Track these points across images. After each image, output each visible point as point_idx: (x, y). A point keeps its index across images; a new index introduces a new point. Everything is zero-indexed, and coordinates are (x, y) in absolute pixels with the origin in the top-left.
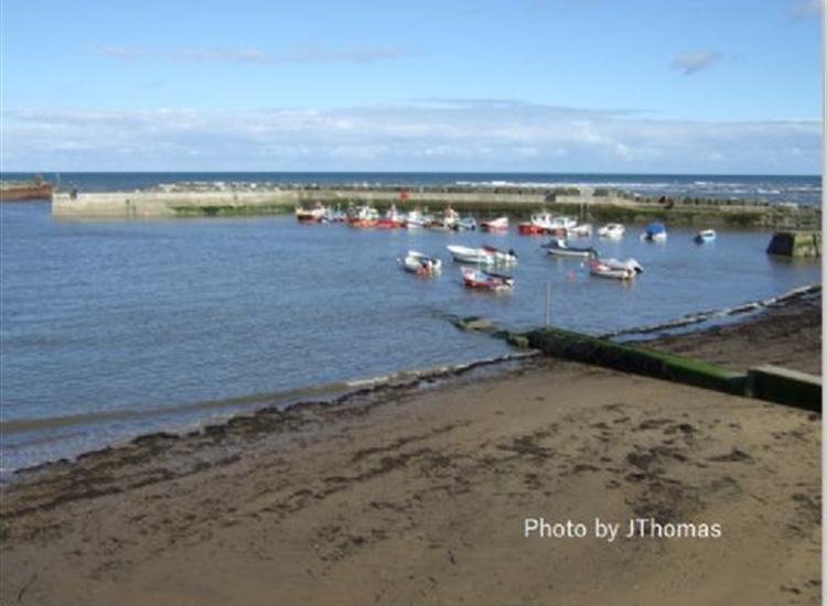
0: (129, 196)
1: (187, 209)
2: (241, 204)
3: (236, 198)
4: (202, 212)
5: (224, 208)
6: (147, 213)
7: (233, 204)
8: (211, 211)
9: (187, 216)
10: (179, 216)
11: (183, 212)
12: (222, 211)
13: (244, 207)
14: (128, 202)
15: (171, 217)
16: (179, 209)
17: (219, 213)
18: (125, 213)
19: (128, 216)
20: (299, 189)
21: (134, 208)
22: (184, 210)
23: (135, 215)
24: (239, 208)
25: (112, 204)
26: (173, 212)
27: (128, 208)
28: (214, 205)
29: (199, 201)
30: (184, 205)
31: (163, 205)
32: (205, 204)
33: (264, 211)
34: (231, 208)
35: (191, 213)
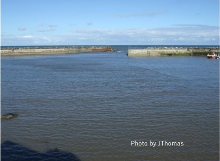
0: (148, 50)
1: (164, 54)
2: (178, 53)
3: (177, 51)
4: (168, 55)
5: (174, 54)
6: (154, 55)
7: (176, 53)
8: (170, 55)
9: (164, 56)
10: (161, 56)
11: (162, 55)
12: (173, 55)
13: (179, 54)
14: (148, 52)
15: (159, 56)
16: (161, 54)
17: (172, 55)
18: (147, 55)
19: (148, 56)
20: (192, 49)
21: (149, 54)
22: (163, 54)
23: (150, 56)
24: (178, 54)
25: (144, 52)
26: (160, 55)
27: (148, 54)
28: (171, 53)
29: (167, 52)
30: (163, 53)
31: (157, 53)
32: (168, 53)
33: (185, 55)
34: (176, 54)
35: (165, 55)
